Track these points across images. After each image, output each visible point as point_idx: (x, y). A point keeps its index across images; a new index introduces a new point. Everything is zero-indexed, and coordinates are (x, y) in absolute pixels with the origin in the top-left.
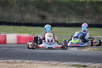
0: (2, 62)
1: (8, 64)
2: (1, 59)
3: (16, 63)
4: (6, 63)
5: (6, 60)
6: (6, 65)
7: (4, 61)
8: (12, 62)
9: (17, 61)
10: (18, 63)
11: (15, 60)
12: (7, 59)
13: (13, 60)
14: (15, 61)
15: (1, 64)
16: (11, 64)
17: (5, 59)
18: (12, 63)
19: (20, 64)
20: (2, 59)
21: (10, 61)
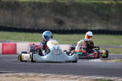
0: (11, 76)
1: (19, 78)
2: (10, 72)
3: (28, 77)
4: (15, 77)
5: (16, 74)
6: (16, 79)
7: (14, 75)
8: (24, 75)
9: (29, 75)
10: (30, 77)
11: (27, 73)
12: (18, 73)
13: (25, 74)
14: (27, 75)
15: (11, 78)
16: (21, 78)
17: (15, 72)
18: (23, 77)
19: (32, 78)
20: (12, 72)
21: (21, 74)
